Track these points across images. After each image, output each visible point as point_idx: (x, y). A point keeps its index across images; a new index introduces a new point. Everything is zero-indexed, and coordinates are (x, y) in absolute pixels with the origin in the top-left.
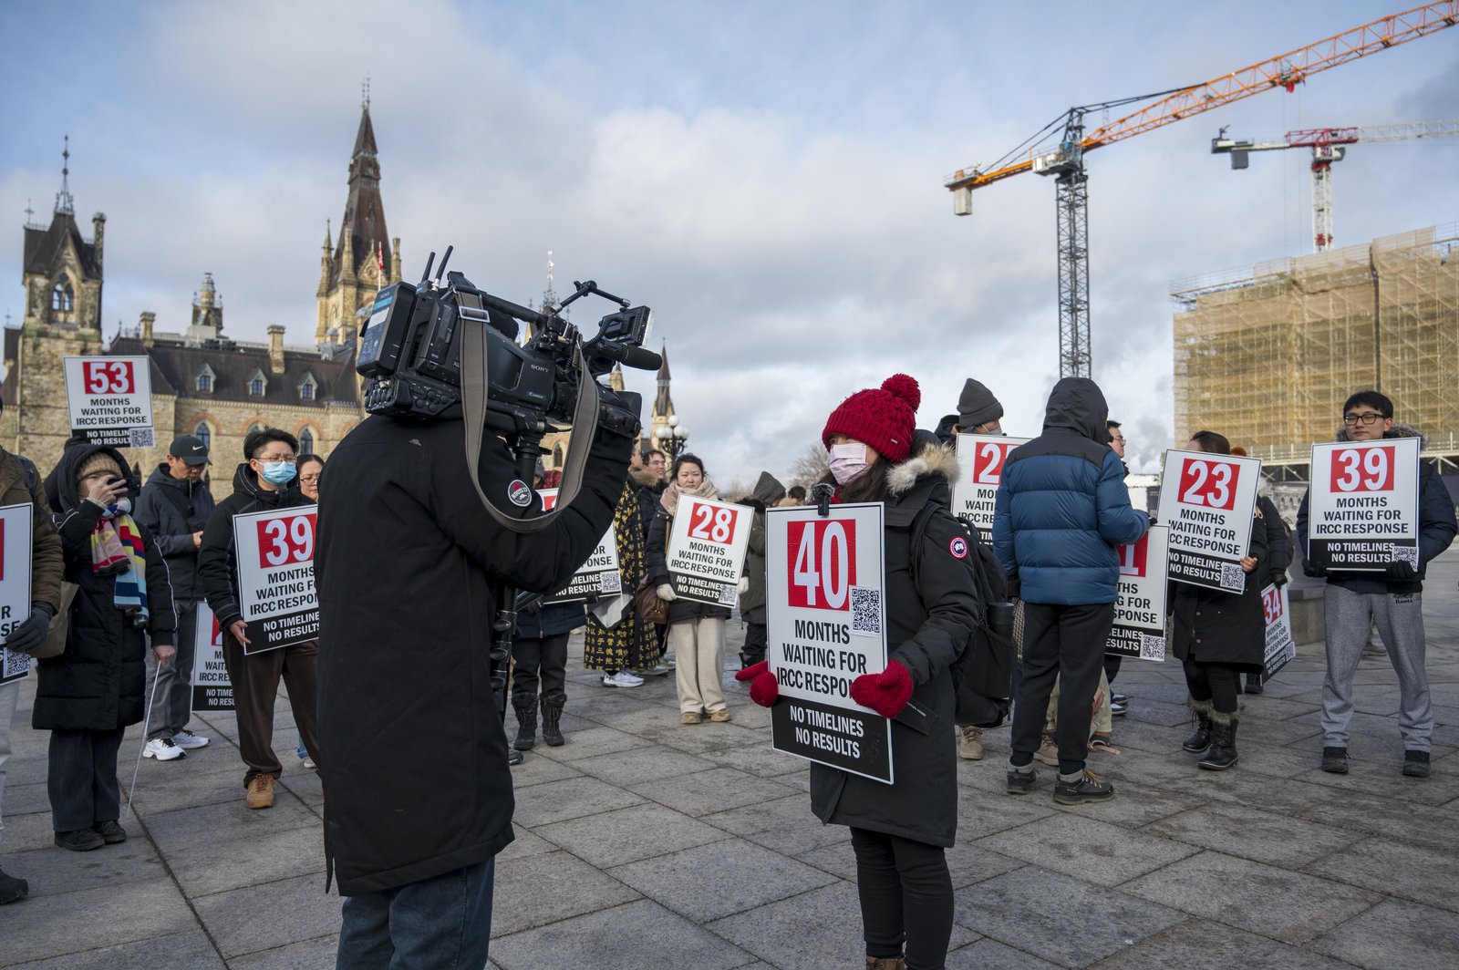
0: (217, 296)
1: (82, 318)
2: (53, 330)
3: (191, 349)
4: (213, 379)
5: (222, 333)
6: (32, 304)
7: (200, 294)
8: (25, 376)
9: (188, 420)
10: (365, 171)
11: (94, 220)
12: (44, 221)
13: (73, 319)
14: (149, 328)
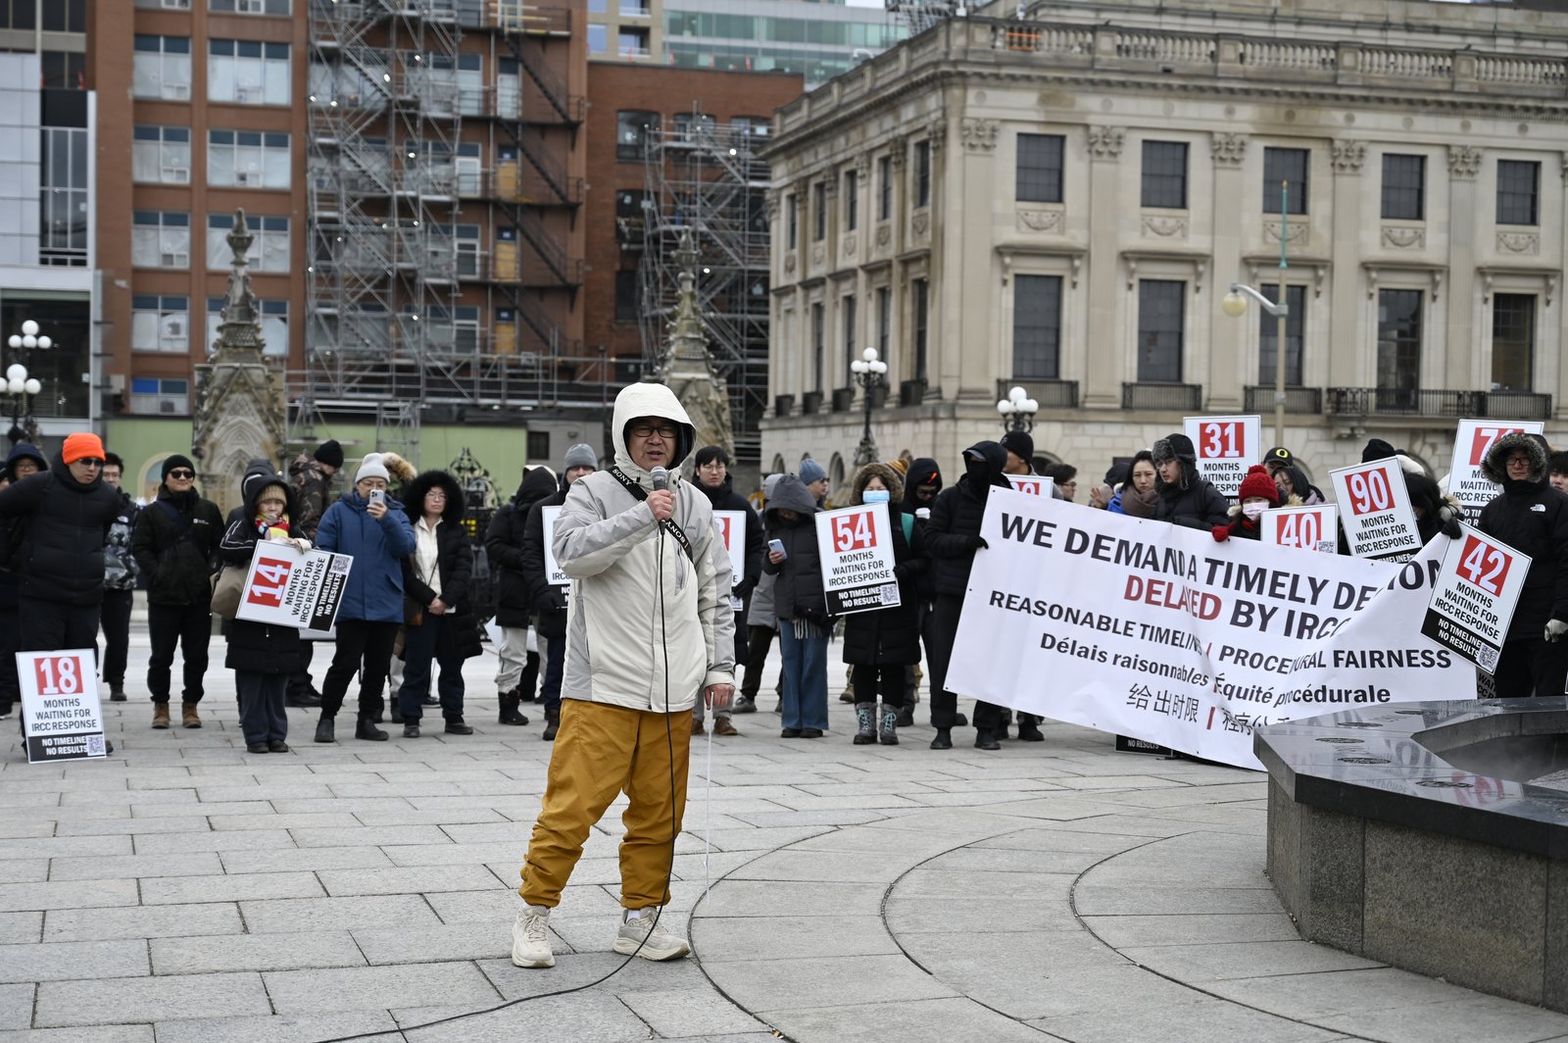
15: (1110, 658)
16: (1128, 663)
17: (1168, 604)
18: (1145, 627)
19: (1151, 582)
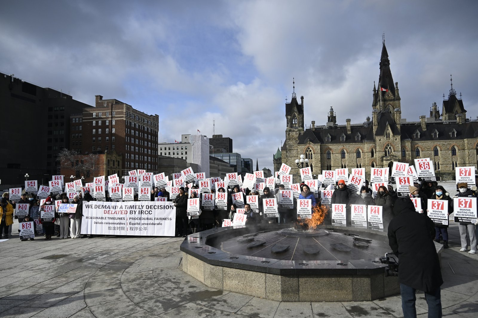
0: (334, 113)
1: (299, 125)
2: (293, 129)
3: (324, 130)
4: (330, 137)
5: (336, 123)
6: (288, 123)
7: (329, 113)
8: (287, 142)
9: (324, 150)
10: (385, 63)
11: (301, 98)
12: (289, 101)
13: (297, 126)
14: (313, 125)
15: (104, 223)
16: (107, 223)
17: (111, 214)
18: (108, 218)
19: (108, 211)
